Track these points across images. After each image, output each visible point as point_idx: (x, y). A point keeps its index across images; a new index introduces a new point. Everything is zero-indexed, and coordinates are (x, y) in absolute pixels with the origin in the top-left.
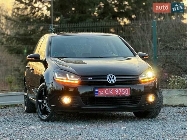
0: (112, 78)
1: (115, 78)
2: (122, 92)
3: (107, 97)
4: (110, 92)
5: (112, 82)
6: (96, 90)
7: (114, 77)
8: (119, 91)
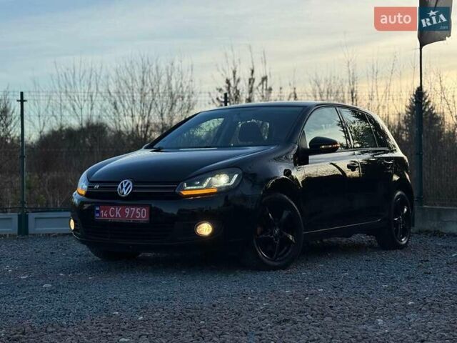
1: (131, 185)
2: (136, 214)
3: (111, 223)
4: (118, 213)
5: (123, 194)
7: (129, 184)
8: (131, 212)
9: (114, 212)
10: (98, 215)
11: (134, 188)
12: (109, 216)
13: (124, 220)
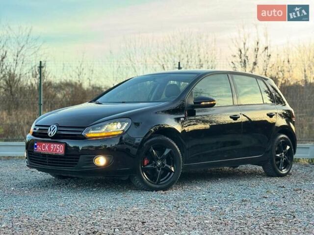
0: (52, 129)
1: (56, 129)
2: (57, 149)
3: (42, 154)
4: (47, 147)
5: (51, 135)
6: (36, 144)
7: (55, 128)
8: (54, 147)
9: (44, 147)
10: (36, 149)
11: (58, 130)
12: (42, 149)
13: (50, 153)
